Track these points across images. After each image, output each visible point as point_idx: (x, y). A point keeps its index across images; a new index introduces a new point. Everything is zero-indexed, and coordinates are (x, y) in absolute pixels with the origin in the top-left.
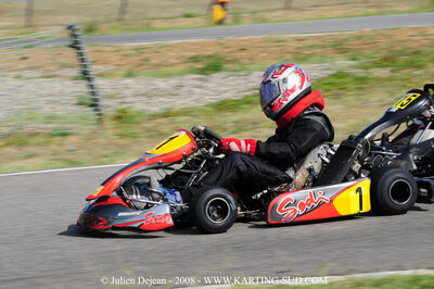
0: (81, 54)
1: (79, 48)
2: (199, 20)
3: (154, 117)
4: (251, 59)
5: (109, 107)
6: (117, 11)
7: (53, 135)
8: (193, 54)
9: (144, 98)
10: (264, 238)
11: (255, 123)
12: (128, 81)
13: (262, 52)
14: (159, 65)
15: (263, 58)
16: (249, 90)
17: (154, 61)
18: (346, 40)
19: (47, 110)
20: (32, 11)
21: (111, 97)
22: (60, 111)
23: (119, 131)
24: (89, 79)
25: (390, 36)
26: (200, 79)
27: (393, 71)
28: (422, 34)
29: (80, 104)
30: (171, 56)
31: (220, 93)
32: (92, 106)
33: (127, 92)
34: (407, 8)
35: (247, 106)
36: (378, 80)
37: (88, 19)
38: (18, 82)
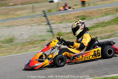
0: (47, 18)
1: (46, 17)
2: (79, 6)
3: (68, 33)
4: (93, 16)
5: (56, 32)
6: (56, 5)
7: (41, 41)
8: (77, 15)
9: (65, 29)
10: (100, 64)
11: (95, 33)
12: (60, 24)
13: (96, 13)
14: (68, 19)
15: (97, 15)
16: (93, 24)
19: (39, 34)
20: (34, 7)
21: (56, 29)
22: (43, 34)
24: (49, 25)
29: (48, 32)
30: (71, 17)
32: (51, 32)
33: (60, 27)
35: (93, 28)
37: (49, 8)
38: (31, 27)
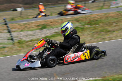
0: (8, 26)
1: (7, 25)
3: (28, 41)
4: (54, 25)
5: (16, 40)
6: (20, 14)
7: (1, 48)
8: (38, 24)
9: (25, 37)
12: (21, 32)
14: (30, 28)
15: (57, 24)
16: (53, 33)
17: (28, 27)
18: (78, 18)
21: (17, 37)
22: (3, 41)
23: (19, 46)
24: (10, 33)
25: (90, 17)
26: (40, 31)
27: (91, 26)
28: (98, 16)
29: (9, 39)
30: (33, 25)
31: (46, 34)
32: (11, 40)
33: (21, 35)
34: (96, 9)
36: (87, 28)
37: (12, 17)
